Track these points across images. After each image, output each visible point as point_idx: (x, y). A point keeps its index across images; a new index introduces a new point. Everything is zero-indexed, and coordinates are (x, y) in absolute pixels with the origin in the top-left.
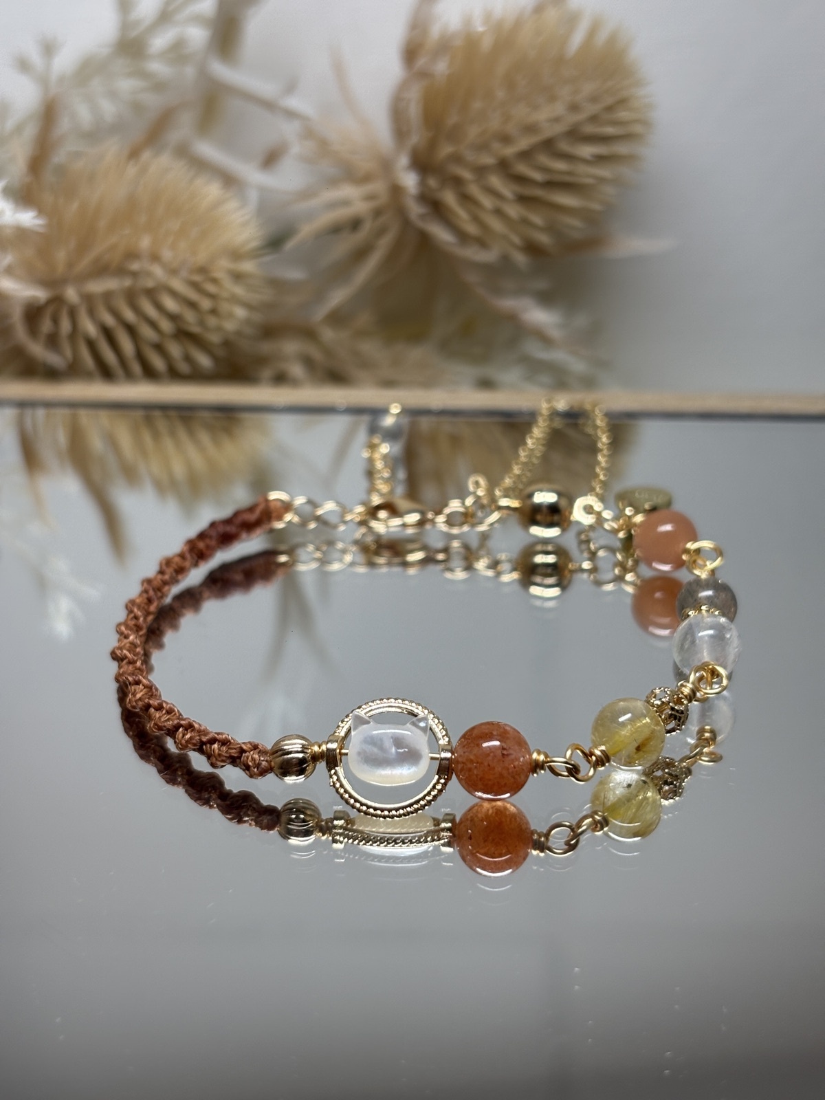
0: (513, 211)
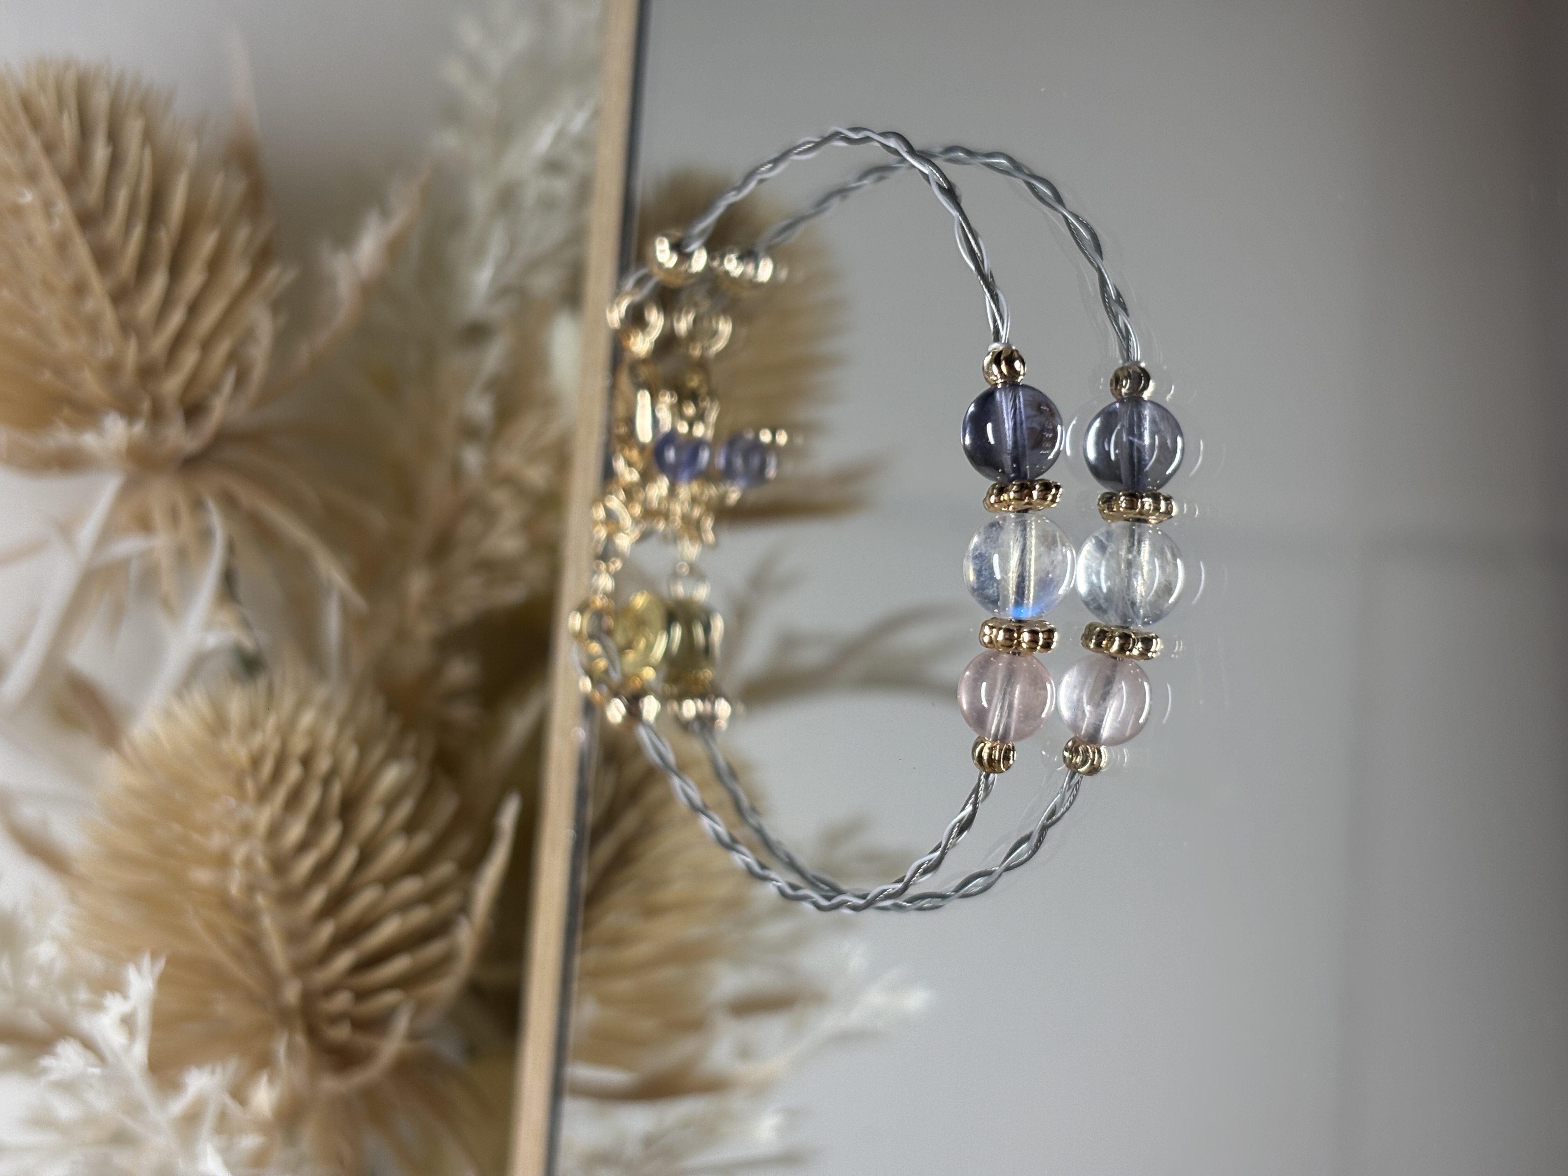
0: (194, 280)
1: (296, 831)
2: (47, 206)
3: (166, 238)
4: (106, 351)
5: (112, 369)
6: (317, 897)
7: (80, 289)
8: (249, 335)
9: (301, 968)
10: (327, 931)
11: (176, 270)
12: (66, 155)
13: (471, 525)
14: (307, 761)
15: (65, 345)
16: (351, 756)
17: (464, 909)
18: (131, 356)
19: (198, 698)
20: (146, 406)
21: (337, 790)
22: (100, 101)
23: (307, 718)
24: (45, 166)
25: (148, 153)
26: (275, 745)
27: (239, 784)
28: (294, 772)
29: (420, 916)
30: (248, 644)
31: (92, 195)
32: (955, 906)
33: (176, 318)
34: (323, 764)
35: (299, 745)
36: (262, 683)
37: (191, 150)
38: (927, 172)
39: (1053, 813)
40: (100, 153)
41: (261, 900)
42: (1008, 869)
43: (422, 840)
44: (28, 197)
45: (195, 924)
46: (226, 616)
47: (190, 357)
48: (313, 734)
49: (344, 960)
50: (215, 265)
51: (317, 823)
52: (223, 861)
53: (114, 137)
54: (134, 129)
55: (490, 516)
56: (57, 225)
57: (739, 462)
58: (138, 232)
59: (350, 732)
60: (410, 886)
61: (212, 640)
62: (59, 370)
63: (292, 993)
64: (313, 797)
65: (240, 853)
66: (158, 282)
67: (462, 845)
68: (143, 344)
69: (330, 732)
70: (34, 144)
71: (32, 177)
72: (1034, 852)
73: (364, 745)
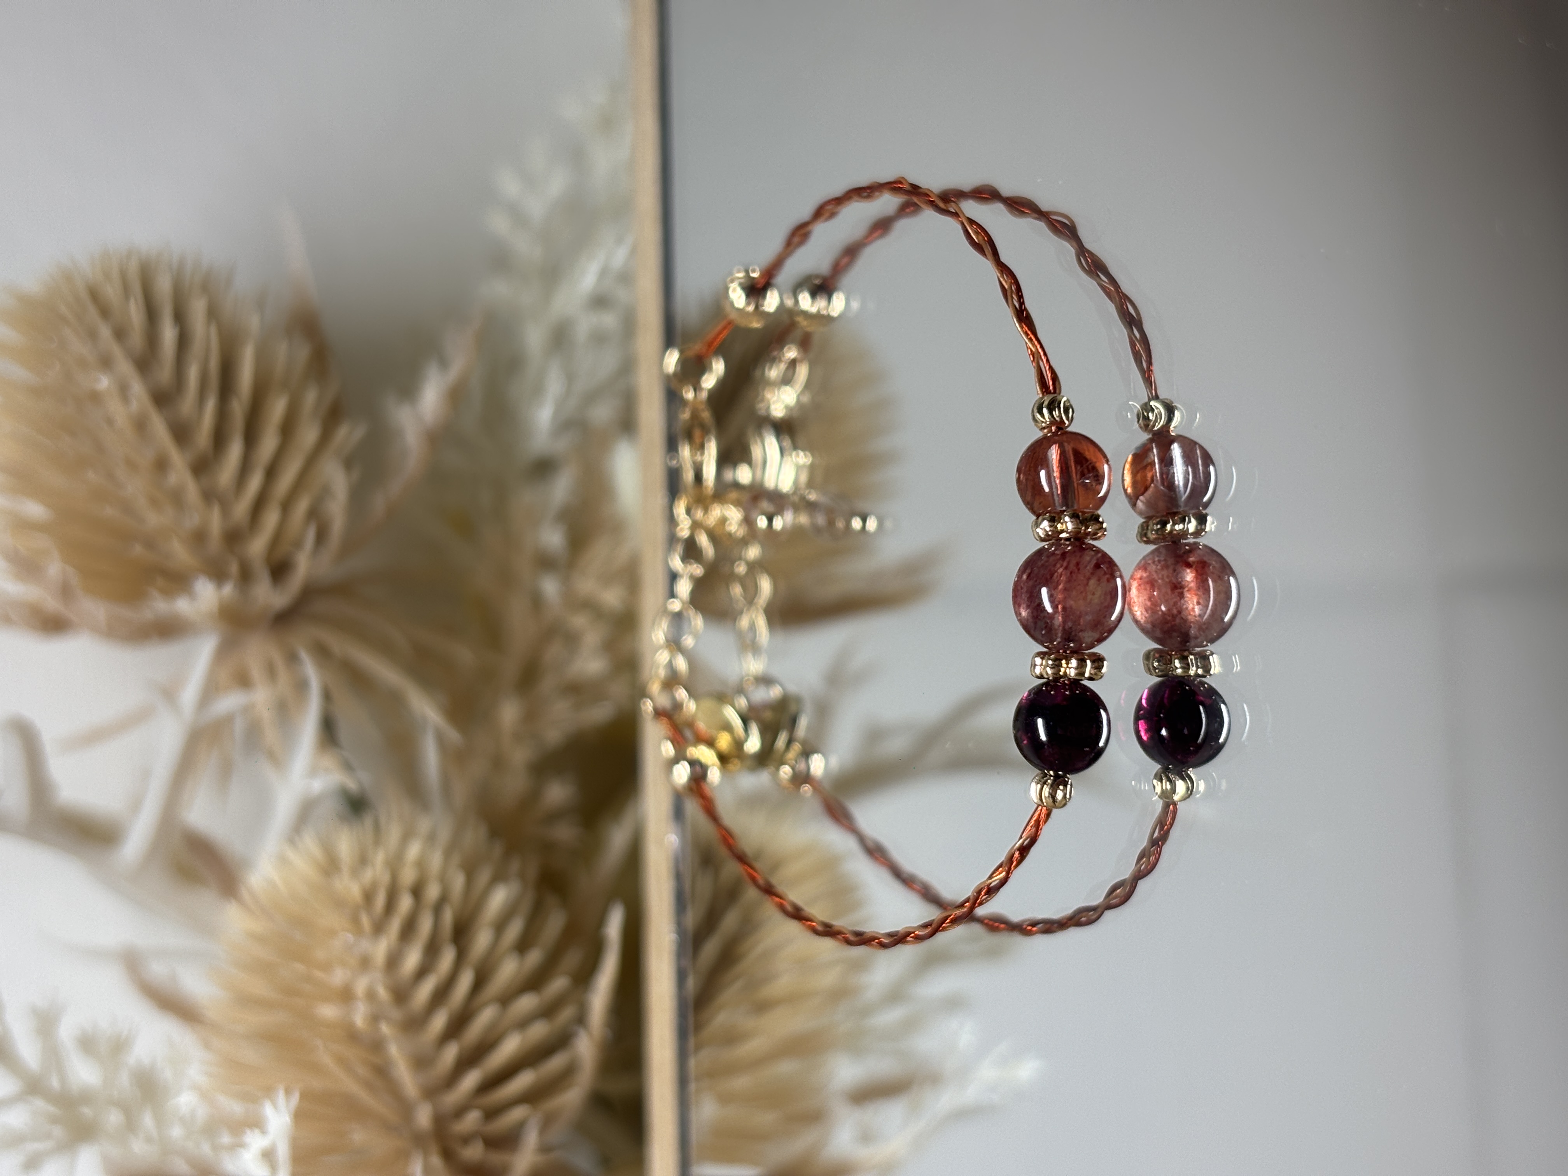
0: (268, 446)
1: (412, 959)
2: (123, 390)
3: (238, 409)
4: (192, 520)
5: (199, 537)
6: (439, 1021)
7: (161, 465)
9: (431, 1093)
10: (451, 1053)
11: (251, 438)
12: (137, 338)
13: (554, 651)
14: (417, 892)
15: (154, 520)
16: (458, 881)
17: (581, 1019)
18: (216, 523)
19: (310, 842)
20: (234, 568)
21: (448, 917)
22: (164, 286)
24: (117, 352)
25: (213, 330)
27: (355, 921)
28: (405, 903)
29: (539, 1031)
30: (352, 785)
31: (165, 373)
34: (433, 892)
35: (408, 876)
36: (368, 821)
37: (254, 323)
40: (168, 334)
41: (385, 1029)
43: (534, 957)
44: (104, 383)
45: (327, 1060)
46: (329, 761)
47: (271, 518)
49: (471, 1080)
50: (288, 428)
51: (432, 950)
52: (346, 995)
53: (180, 317)
54: (198, 309)
55: (572, 639)
56: (135, 406)
58: (211, 405)
60: (527, 1003)
61: (318, 785)
62: (150, 543)
63: (424, 1117)
64: (426, 925)
65: (361, 986)
66: (235, 451)
68: (226, 510)
69: (436, 861)
70: (105, 332)
71: (106, 363)
73: (470, 871)
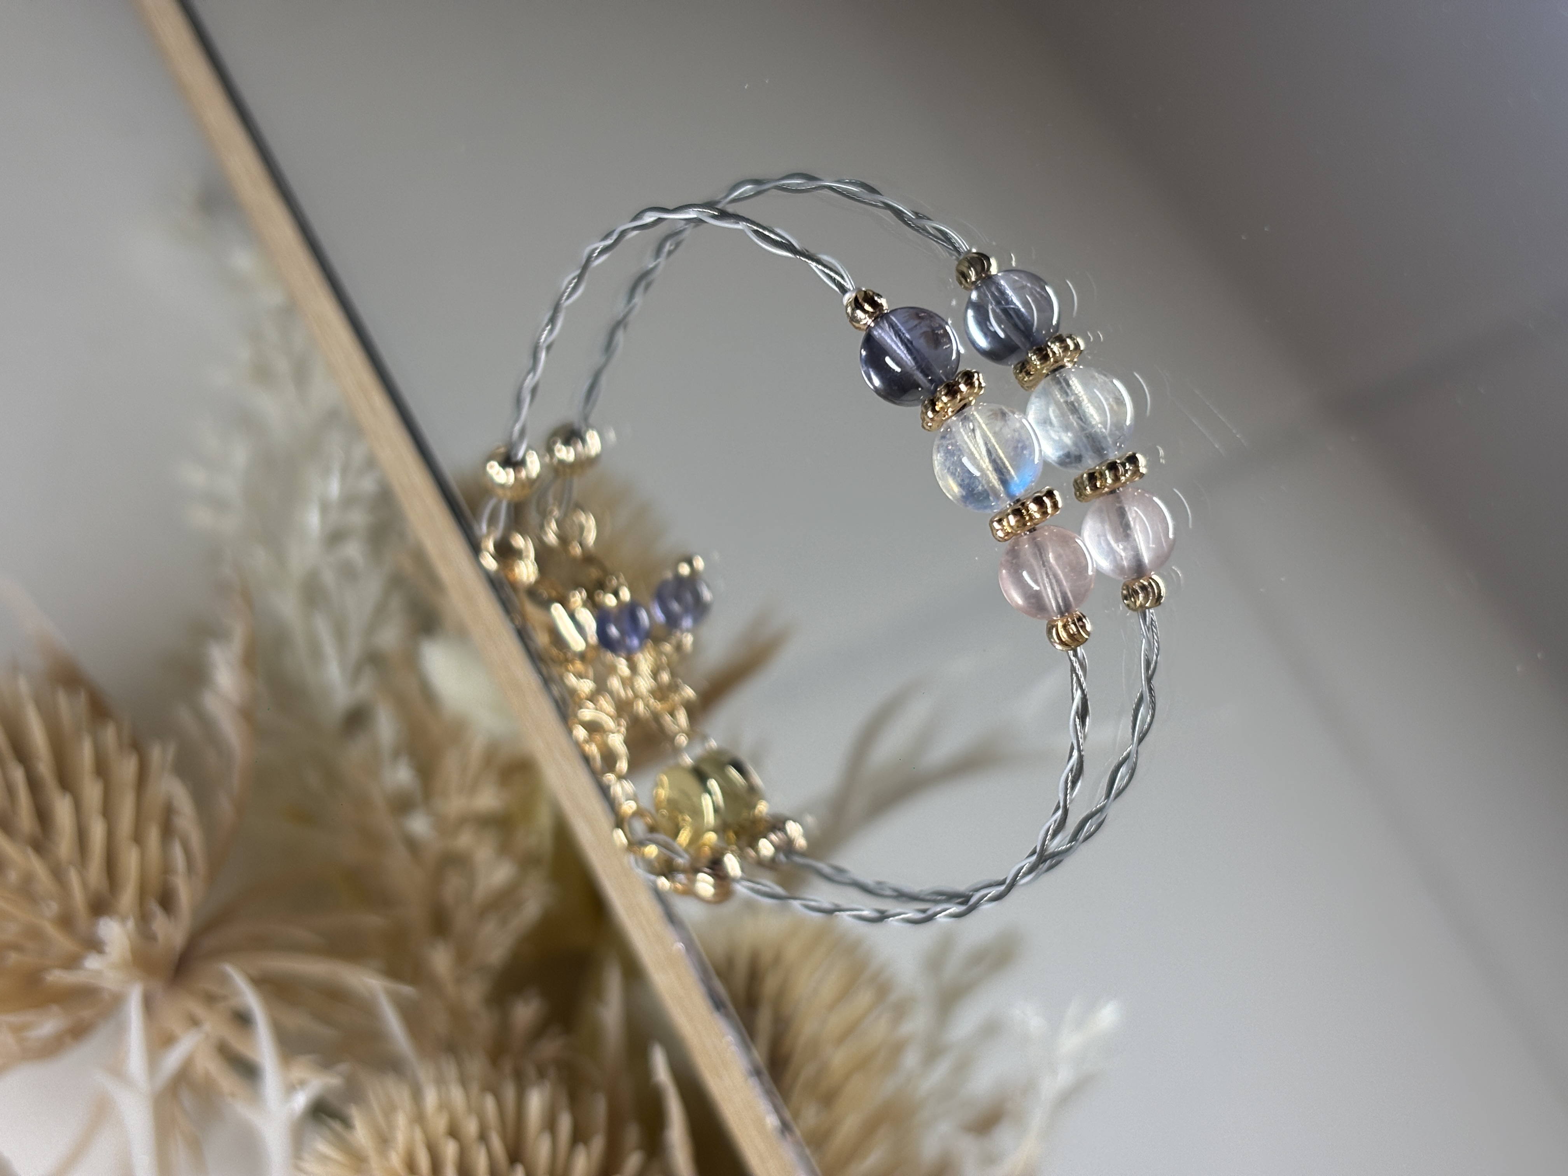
0: (92, 792)
3: (44, 767)
4: (52, 908)
5: (65, 921)
8: (169, 812)
14: (454, 1132)
16: (490, 1104)
18: (77, 892)
21: (496, 1141)
23: (431, 1098)
26: (419, 1136)
28: (450, 1150)
32: (1115, 810)
33: (97, 831)
34: (470, 1127)
35: (439, 1124)
37: (22, 688)
38: (694, 216)
39: (1148, 663)
42: (1140, 740)
43: (598, 1143)
46: (300, 1071)
47: (130, 860)
48: (444, 1105)
50: (102, 769)
55: (464, 862)
57: (675, 607)
59: (475, 1089)
61: (301, 1100)
62: (19, 947)
64: (480, 1161)
66: (64, 811)
67: (632, 1134)
69: (457, 1097)
72: (1154, 709)
73: (494, 1090)
